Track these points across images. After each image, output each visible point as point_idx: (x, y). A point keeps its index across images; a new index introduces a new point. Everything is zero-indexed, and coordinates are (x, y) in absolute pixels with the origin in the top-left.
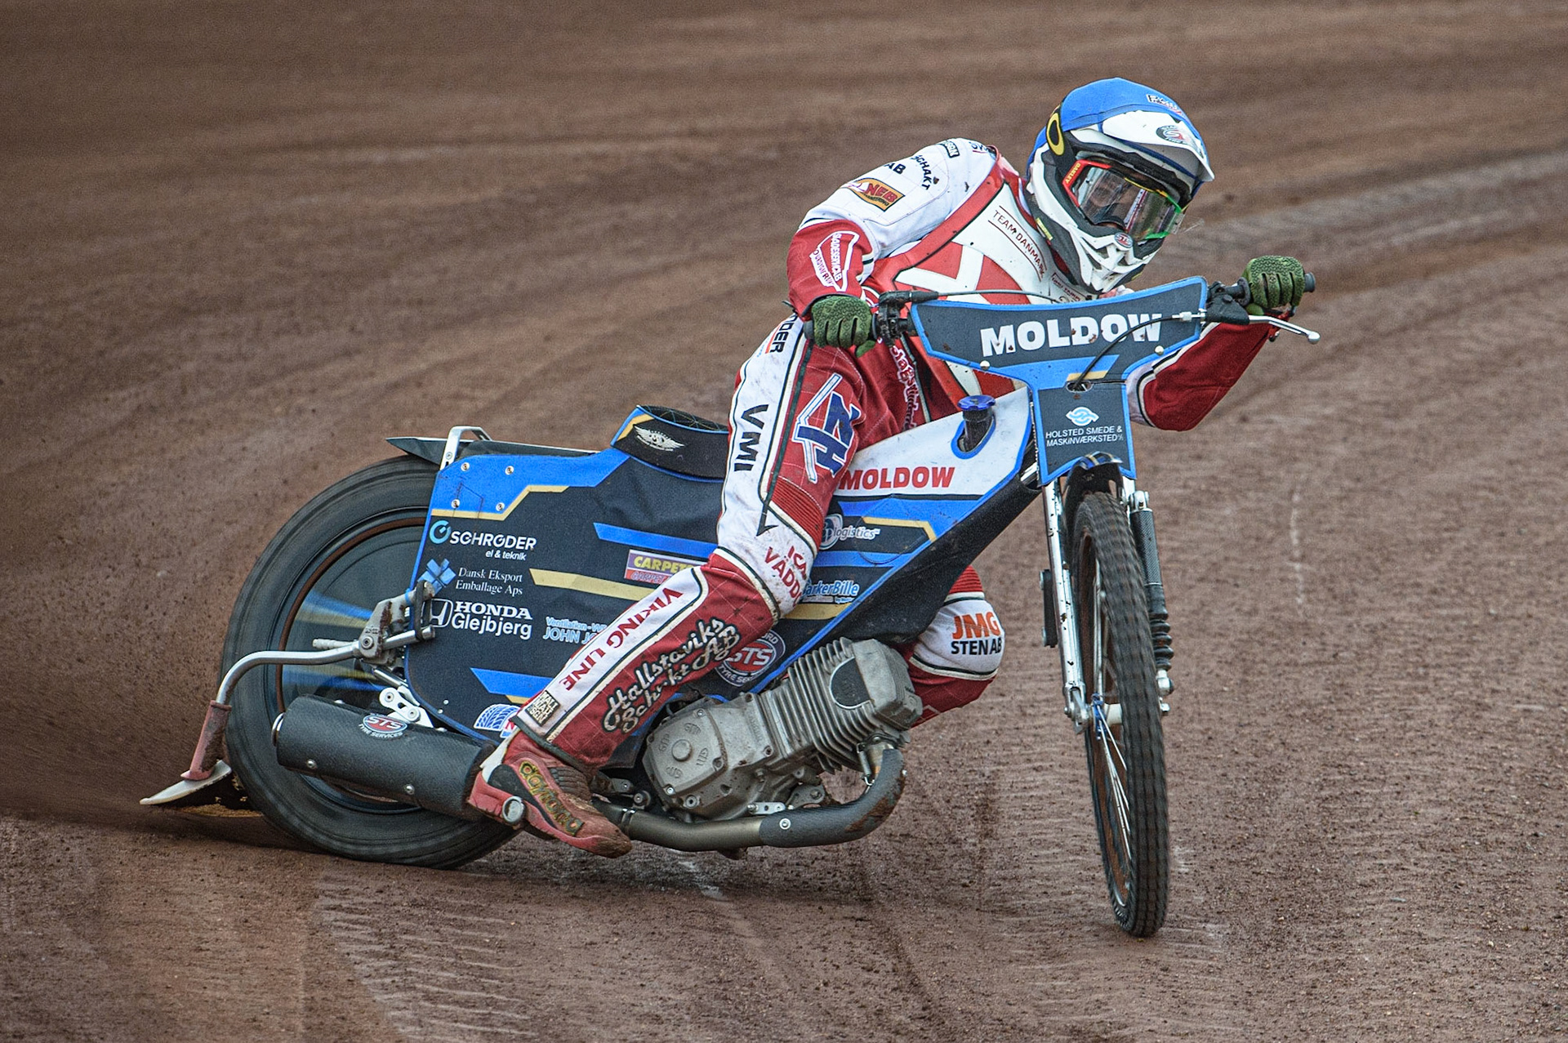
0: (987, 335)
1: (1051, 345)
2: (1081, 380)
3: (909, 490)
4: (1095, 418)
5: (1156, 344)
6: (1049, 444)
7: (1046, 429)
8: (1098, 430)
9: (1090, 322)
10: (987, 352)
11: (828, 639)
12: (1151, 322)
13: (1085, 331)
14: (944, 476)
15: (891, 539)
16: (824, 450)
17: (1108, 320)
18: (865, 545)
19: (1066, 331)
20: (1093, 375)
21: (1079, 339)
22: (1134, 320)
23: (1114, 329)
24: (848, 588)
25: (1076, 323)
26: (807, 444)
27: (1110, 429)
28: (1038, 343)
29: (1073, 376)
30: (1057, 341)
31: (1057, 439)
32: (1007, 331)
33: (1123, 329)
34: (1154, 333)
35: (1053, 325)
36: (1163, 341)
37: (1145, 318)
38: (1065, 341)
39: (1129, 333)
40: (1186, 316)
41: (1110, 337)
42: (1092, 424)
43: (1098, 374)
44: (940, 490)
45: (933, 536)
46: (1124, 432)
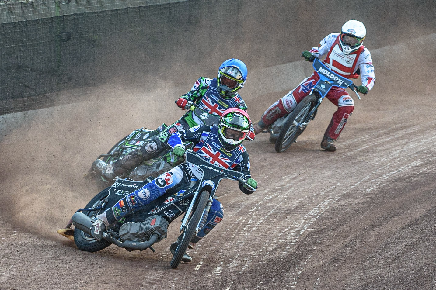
0: (321, 68)
1: (327, 75)
2: (326, 82)
4: (324, 87)
5: (340, 85)
6: (317, 86)
7: (317, 84)
8: (323, 89)
9: (334, 76)
10: (319, 70)
12: (341, 82)
13: (332, 76)
16: (304, 89)
17: (336, 77)
19: (330, 75)
21: (330, 77)
22: (339, 80)
23: (336, 79)
25: (332, 75)
27: (325, 90)
28: (325, 74)
29: (326, 81)
30: (328, 75)
31: (318, 86)
32: (323, 69)
33: (337, 79)
34: (341, 83)
35: (329, 73)
37: (341, 81)
38: (329, 76)
39: (338, 81)
40: (346, 84)
41: (334, 79)
42: (323, 88)
43: (329, 83)
46: (326, 92)
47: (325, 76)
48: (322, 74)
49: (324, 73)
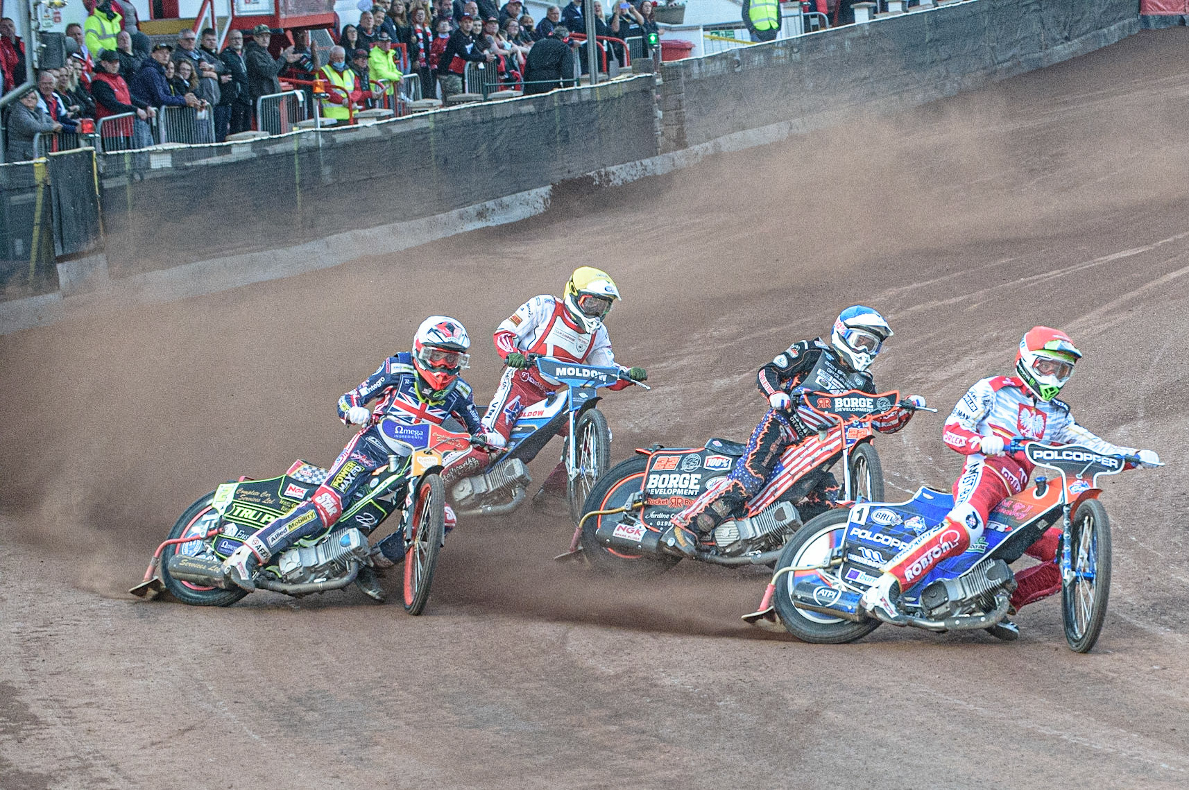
0: (558, 370)
3: (532, 417)
6: (572, 403)
7: (572, 398)
9: (588, 371)
10: (558, 374)
11: (507, 458)
13: (586, 373)
14: (541, 413)
15: (525, 430)
17: (593, 372)
18: (519, 432)
19: (581, 372)
20: (587, 385)
21: (584, 375)
22: (600, 373)
24: (513, 443)
25: (584, 371)
26: (507, 414)
28: (573, 374)
29: (582, 385)
30: (578, 374)
31: (575, 400)
32: (564, 369)
33: (597, 374)
35: (578, 370)
36: (607, 382)
38: (580, 375)
41: (593, 376)
42: (586, 398)
44: (540, 417)
45: (537, 428)
47: (574, 377)
48: (567, 377)
49: (570, 374)
